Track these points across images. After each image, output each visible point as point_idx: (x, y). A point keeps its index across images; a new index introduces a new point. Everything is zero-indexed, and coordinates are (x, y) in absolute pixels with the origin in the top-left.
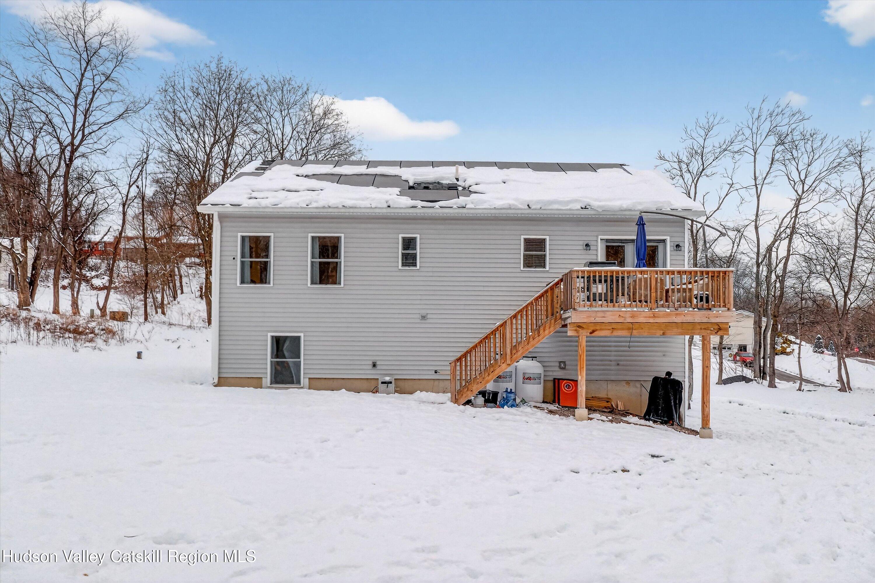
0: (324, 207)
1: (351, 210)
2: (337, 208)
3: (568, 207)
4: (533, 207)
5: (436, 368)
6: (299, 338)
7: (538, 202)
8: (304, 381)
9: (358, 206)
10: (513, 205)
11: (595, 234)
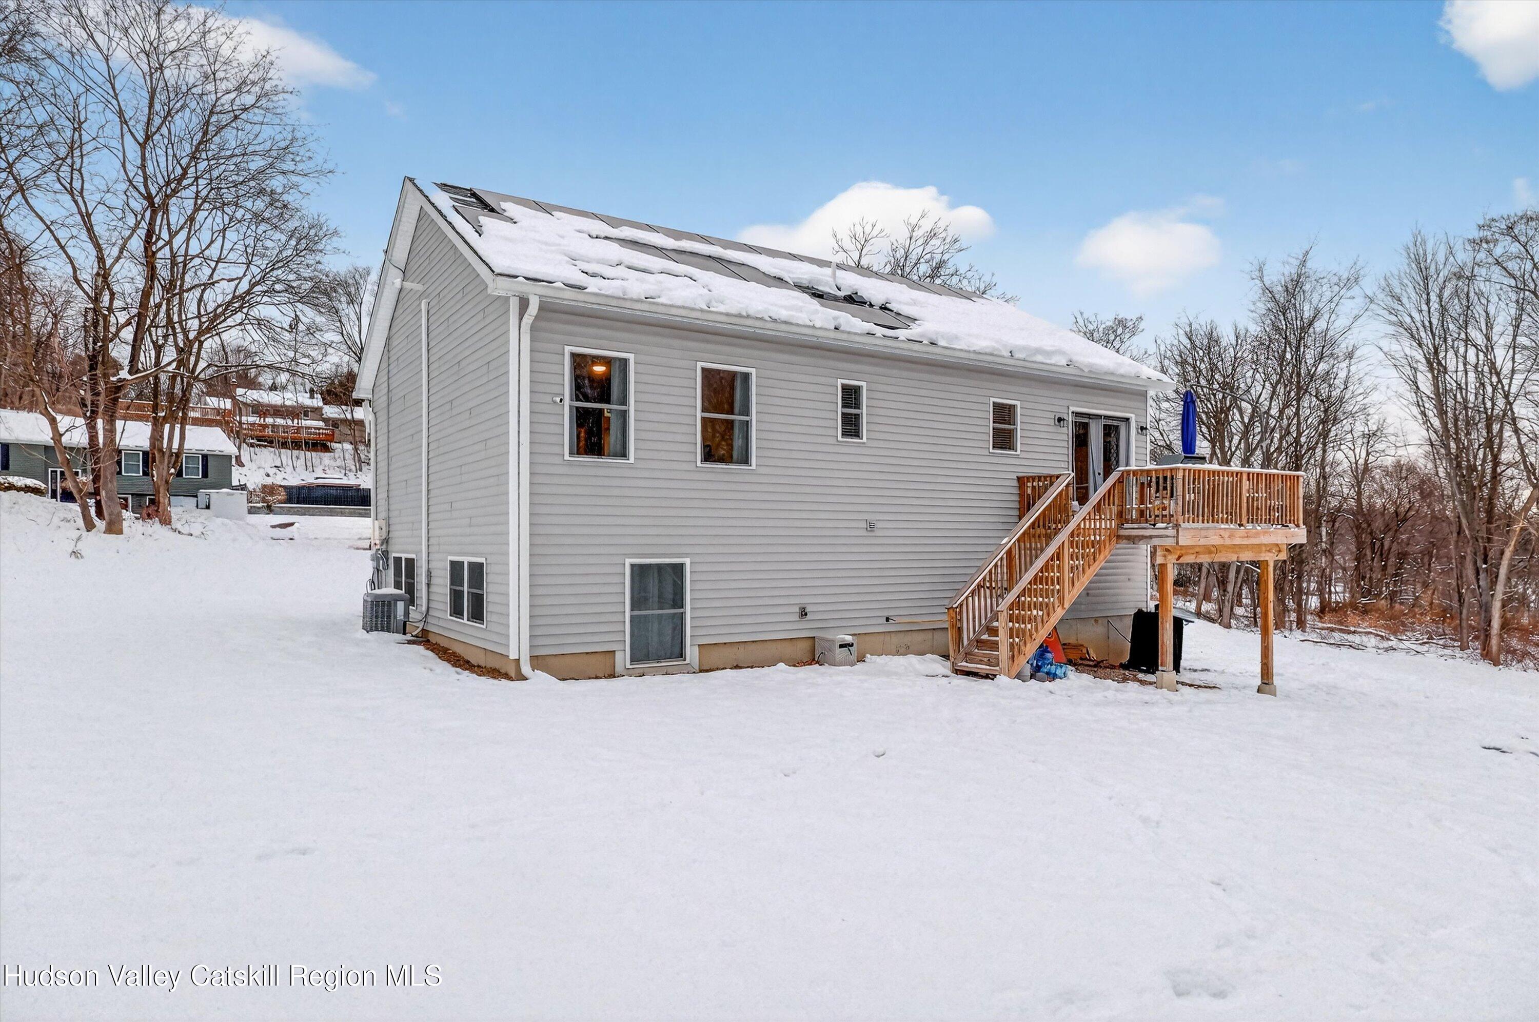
0: (740, 316)
1: (784, 327)
2: (761, 319)
3: (1052, 361)
4: (1017, 355)
5: (886, 614)
6: (681, 566)
7: (1024, 348)
8: (692, 653)
9: (794, 321)
10: (998, 349)
11: (1066, 403)
